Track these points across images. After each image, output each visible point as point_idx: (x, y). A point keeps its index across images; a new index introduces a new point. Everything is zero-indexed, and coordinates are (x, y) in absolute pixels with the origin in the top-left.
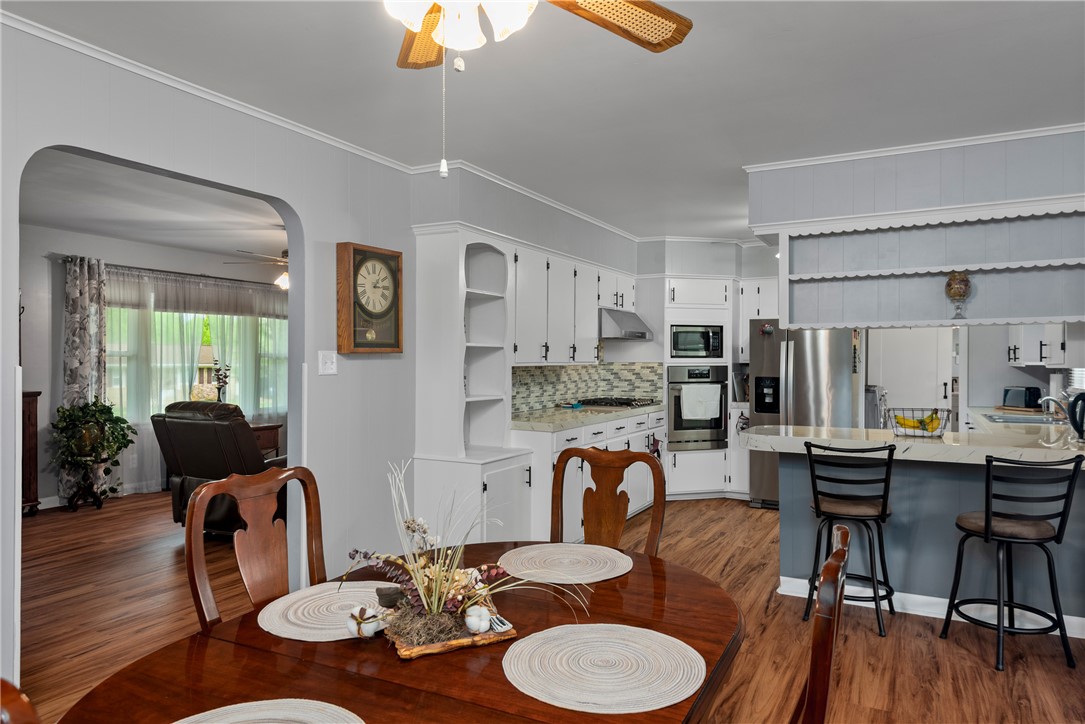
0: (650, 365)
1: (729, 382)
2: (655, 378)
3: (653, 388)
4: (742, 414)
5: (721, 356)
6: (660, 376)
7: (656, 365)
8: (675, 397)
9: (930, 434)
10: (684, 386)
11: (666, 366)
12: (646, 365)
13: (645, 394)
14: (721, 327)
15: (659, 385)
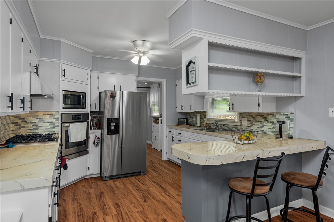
0: (50, 113)
1: (89, 121)
2: (54, 120)
3: (52, 126)
4: (96, 136)
5: (85, 108)
6: (57, 119)
7: (54, 113)
8: (66, 131)
9: (252, 142)
10: (71, 124)
11: (60, 113)
12: (47, 113)
13: (46, 130)
14: (85, 93)
15: (56, 124)
